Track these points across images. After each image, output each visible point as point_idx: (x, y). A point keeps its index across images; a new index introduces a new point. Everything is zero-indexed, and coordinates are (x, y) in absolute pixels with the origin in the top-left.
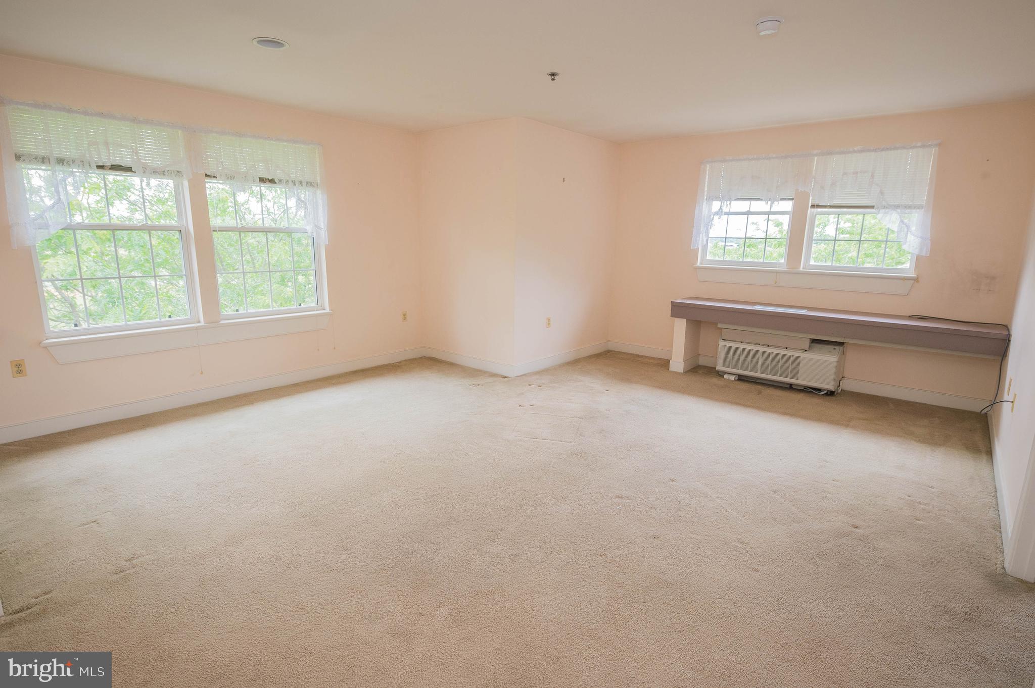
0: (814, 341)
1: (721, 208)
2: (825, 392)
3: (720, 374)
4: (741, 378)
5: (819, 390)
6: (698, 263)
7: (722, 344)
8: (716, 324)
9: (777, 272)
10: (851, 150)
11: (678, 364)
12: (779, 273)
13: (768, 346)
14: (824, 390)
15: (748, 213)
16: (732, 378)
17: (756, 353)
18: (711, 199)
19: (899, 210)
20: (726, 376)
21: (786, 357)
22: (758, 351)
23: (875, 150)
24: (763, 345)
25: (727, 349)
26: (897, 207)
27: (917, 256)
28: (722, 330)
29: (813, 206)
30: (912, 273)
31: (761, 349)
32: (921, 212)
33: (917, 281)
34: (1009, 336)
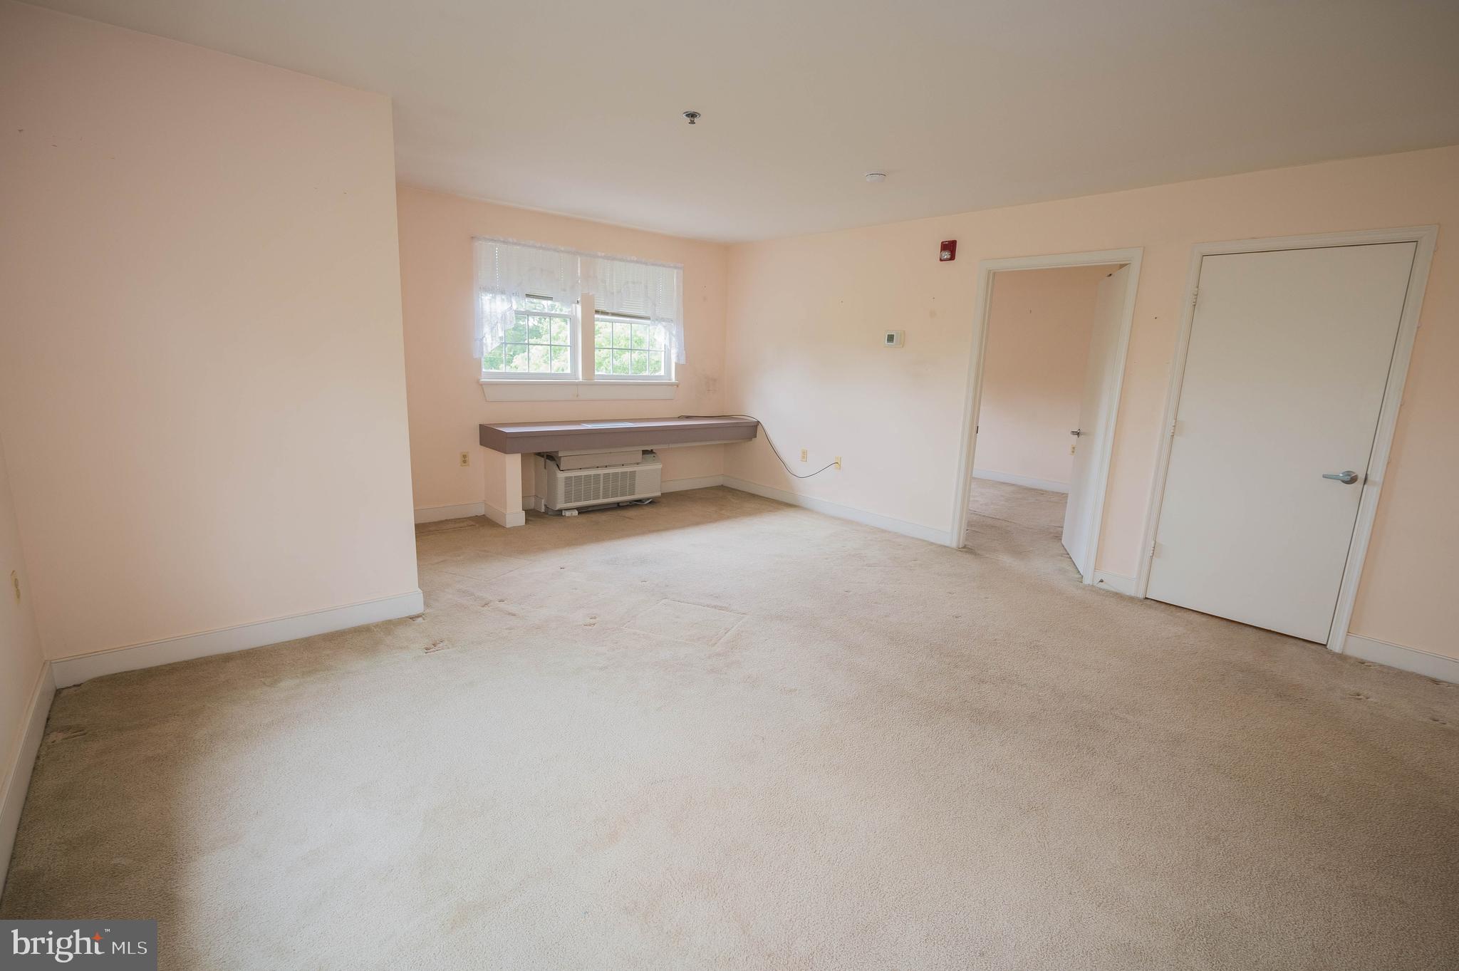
0: (645, 452)
2: (650, 501)
3: (561, 513)
4: (583, 511)
6: (482, 378)
7: (560, 475)
11: (514, 515)
13: (607, 467)
14: (648, 499)
16: (576, 513)
17: (597, 477)
19: (663, 323)
20: (567, 513)
21: (624, 474)
22: (599, 475)
23: (646, 264)
24: (602, 467)
25: (568, 479)
26: (663, 320)
27: (676, 363)
28: (562, 459)
29: (597, 312)
30: (673, 380)
31: (601, 472)
32: (675, 324)
33: (677, 386)
34: (758, 422)
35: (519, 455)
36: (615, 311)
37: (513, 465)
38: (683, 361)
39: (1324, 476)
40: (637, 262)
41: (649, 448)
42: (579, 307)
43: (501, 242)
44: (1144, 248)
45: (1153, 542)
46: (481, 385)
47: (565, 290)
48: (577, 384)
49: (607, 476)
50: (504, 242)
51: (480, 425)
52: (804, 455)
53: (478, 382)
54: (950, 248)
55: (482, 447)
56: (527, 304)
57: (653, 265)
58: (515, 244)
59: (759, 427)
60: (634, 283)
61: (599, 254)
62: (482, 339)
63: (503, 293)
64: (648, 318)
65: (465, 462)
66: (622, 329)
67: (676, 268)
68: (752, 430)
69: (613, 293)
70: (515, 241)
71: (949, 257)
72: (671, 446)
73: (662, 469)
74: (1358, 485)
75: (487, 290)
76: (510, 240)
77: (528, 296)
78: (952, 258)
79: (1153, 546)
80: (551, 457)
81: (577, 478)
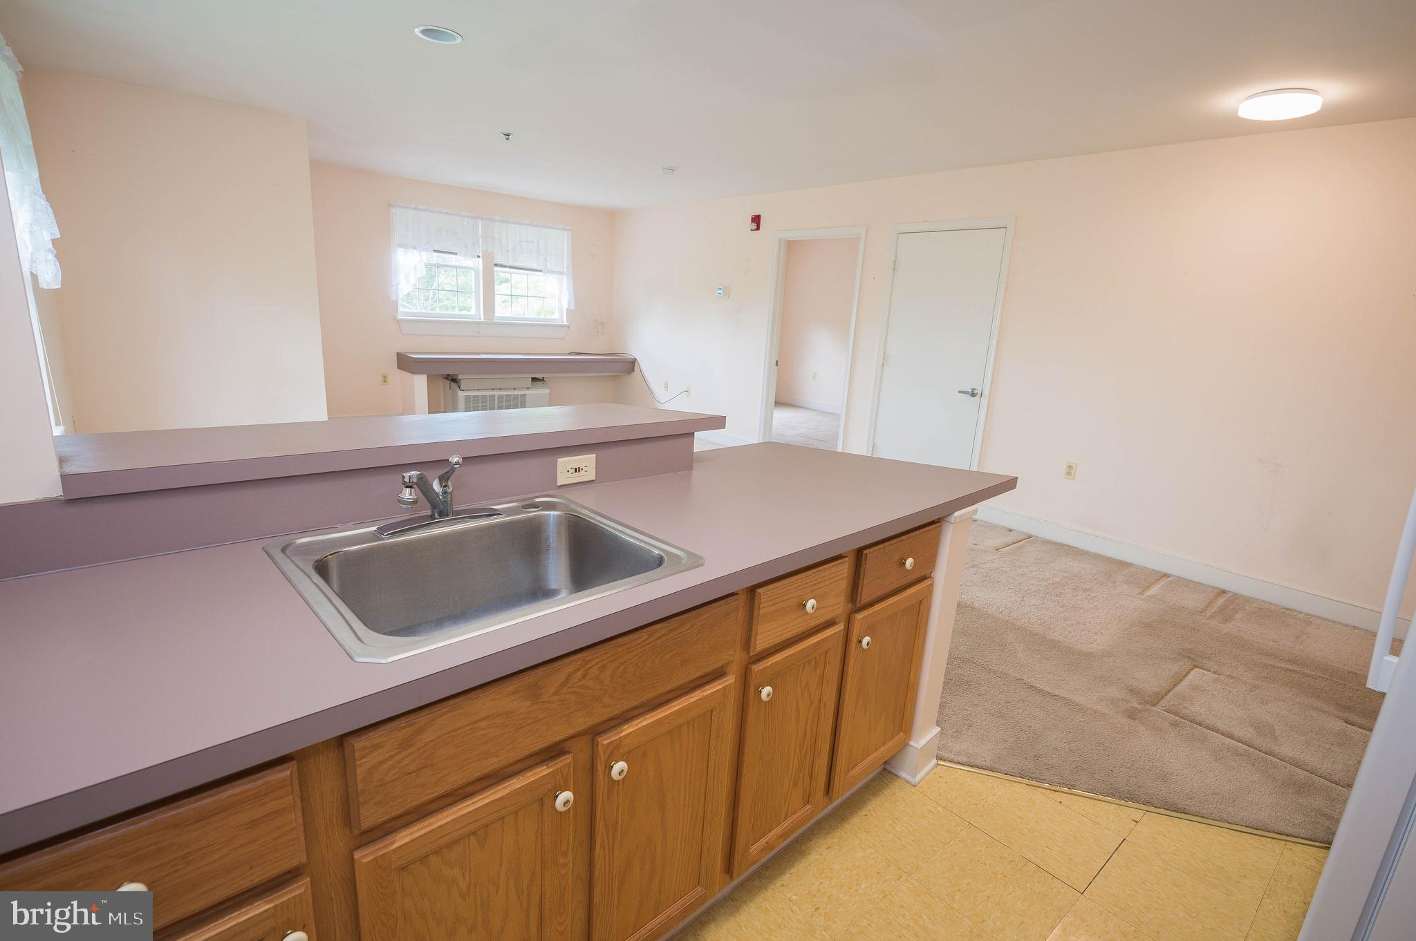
0: (534, 379)
6: (400, 315)
7: (461, 394)
13: (501, 389)
15: (440, 266)
19: (555, 275)
22: (494, 396)
23: (538, 226)
24: (496, 389)
25: (467, 398)
26: (553, 272)
27: (567, 309)
28: (462, 381)
29: (496, 265)
30: (565, 323)
31: (496, 393)
32: (565, 276)
33: (569, 327)
34: (635, 359)
35: (425, 376)
36: (511, 263)
37: (420, 383)
38: (572, 307)
39: (959, 392)
40: (530, 225)
41: (539, 376)
42: (480, 260)
43: (412, 208)
44: (867, 226)
45: (872, 445)
46: (398, 321)
47: (466, 247)
48: (479, 323)
49: (500, 397)
50: (415, 209)
51: (397, 353)
53: (395, 319)
54: (756, 220)
55: (399, 370)
56: (437, 259)
57: (543, 227)
58: (425, 210)
59: (636, 363)
60: (527, 242)
61: (497, 218)
62: (397, 285)
63: (415, 248)
64: (541, 271)
65: (385, 381)
66: (518, 278)
67: (564, 229)
68: (630, 366)
69: (508, 251)
70: (425, 208)
71: (756, 228)
72: (557, 375)
73: (549, 394)
74: (978, 398)
75: (400, 245)
76: (420, 207)
77: (435, 251)
78: (758, 228)
79: (872, 446)
80: (454, 380)
81: (474, 397)
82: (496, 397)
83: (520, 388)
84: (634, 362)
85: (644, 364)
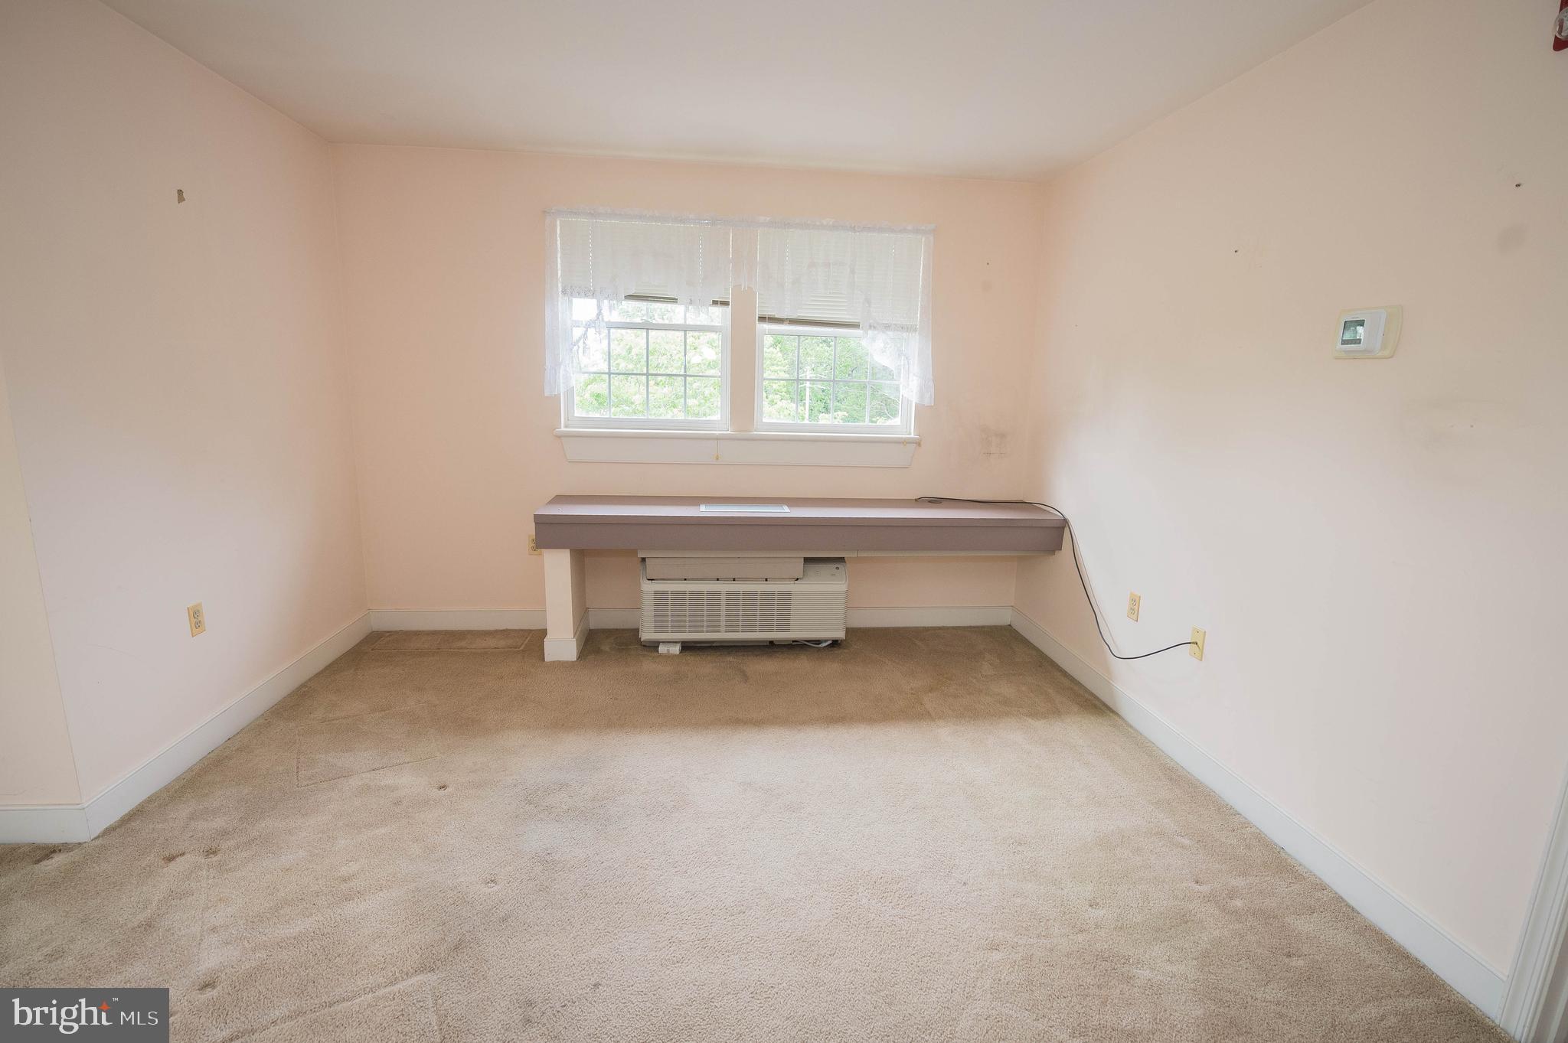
0: (807, 560)
1: (599, 314)
2: (829, 642)
3: (654, 646)
4: (688, 647)
5: (818, 642)
6: (562, 425)
7: (648, 587)
8: (634, 552)
9: (718, 439)
10: (818, 223)
11: (562, 645)
12: (720, 439)
13: (734, 580)
14: (826, 641)
15: (647, 327)
16: (676, 649)
17: (715, 594)
18: (570, 291)
19: (890, 333)
20: (662, 649)
21: (767, 595)
22: (719, 592)
23: (853, 229)
25: (660, 596)
26: (887, 327)
27: (918, 406)
28: (650, 561)
29: (762, 319)
30: (912, 434)
31: (724, 588)
32: (917, 336)
33: (919, 444)
34: (1065, 522)
35: (568, 551)
36: (794, 316)
37: (558, 565)
38: (928, 401)
41: (825, 554)
42: (728, 310)
46: (560, 436)
49: (734, 594)
52: (1134, 607)
58: (610, 215)
59: (1065, 530)
61: (764, 219)
64: (855, 326)
65: (533, 549)
68: (1051, 535)
81: (676, 593)
82: (723, 597)
83: (774, 579)
84: (1064, 528)
85: (1082, 533)
